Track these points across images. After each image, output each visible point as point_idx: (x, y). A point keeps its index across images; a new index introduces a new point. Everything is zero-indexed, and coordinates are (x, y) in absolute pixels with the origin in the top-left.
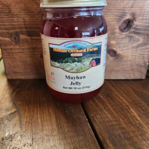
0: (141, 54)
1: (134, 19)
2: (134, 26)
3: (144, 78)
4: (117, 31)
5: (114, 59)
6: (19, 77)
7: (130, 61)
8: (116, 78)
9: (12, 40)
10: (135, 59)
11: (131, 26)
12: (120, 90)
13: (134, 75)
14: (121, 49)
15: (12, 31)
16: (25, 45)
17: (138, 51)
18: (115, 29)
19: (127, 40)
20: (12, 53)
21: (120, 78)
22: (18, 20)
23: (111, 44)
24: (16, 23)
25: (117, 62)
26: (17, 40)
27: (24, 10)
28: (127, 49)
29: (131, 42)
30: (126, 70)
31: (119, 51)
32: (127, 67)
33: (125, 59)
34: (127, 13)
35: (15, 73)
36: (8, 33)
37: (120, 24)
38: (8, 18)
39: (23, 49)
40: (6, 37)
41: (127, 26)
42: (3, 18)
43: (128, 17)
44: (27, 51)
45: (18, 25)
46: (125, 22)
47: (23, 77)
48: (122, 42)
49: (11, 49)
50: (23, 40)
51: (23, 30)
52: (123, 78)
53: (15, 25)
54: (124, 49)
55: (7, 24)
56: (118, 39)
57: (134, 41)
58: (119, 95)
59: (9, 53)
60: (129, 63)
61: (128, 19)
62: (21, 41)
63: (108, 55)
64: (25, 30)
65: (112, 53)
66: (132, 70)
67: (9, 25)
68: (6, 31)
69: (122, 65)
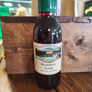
0: (88, 58)
1: (84, 39)
2: (84, 43)
3: (91, 71)
4: (74, 45)
5: (73, 61)
6: (15, 73)
7: (82, 61)
8: (75, 72)
9: (13, 51)
10: (85, 60)
11: (82, 42)
12: (78, 80)
13: (85, 69)
14: (77, 55)
15: (13, 46)
16: (20, 54)
17: (86, 56)
18: (73, 44)
19: (80, 50)
20: (12, 58)
21: (77, 72)
22: (17, 40)
23: (71, 52)
24: (16, 42)
25: (75, 62)
26: (16, 51)
27: (21, 34)
28: (80, 55)
29: (83, 51)
30: (80, 67)
31: (76, 56)
32: (81, 65)
33: (79, 60)
34: (79, 36)
35: (13, 70)
36: (10, 47)
37: (76, 42)
38: (11, 38)
39: (19, 56)
40: (9, 49)
41: (80, 43)
42: (8, 39)
43: (80, 38)
44: (21, 57)
45: (17, 42)
46: (78, 40)
47: (18, 73)
48: (77, 51)
49: (12, 56)
50: (19, 51)
51: (20, 45)
52: (79, 72)
53: (15, 42)
54: (79, 55)
55: (10, 42)
56: (75, 49)
57: (84, 50)
58: (78, 84)
59: (10, 58)
60: (82, 63)
61: (80, 39)
62: (18, 52)
63: (70, 59)
64: (21, 45)
65: (72, 57)
66: (84, 66)
67: (12, 42)
68: (9, 46)
69: (78, 64)
